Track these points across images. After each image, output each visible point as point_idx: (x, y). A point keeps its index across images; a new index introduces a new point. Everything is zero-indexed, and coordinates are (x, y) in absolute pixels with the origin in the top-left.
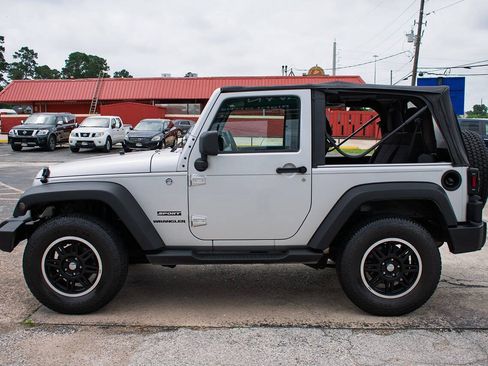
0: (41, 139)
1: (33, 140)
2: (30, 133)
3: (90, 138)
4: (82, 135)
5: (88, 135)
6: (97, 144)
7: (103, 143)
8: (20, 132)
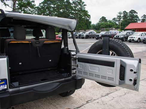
0: (121, 38)
1: (119, 38)
2: (118, 37)
3: (133, 38)
4: (131, 37)
5: (133, 37)
6: (135, 40)
7: (137, 40)
8: (116, 36)
